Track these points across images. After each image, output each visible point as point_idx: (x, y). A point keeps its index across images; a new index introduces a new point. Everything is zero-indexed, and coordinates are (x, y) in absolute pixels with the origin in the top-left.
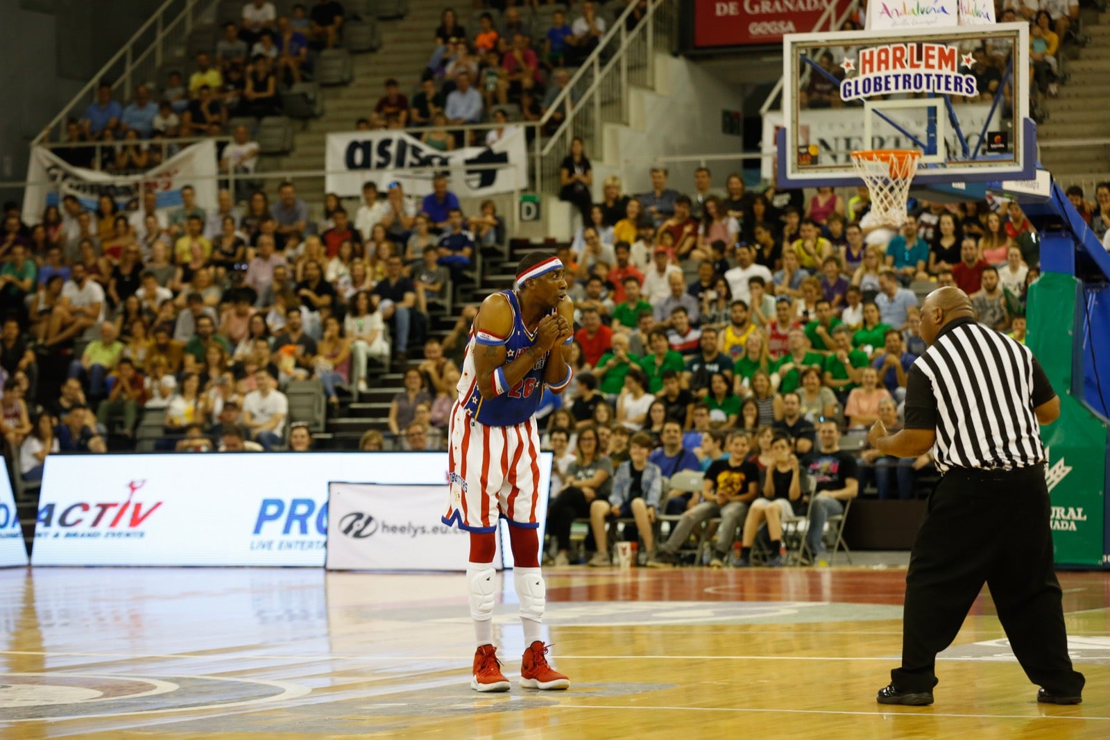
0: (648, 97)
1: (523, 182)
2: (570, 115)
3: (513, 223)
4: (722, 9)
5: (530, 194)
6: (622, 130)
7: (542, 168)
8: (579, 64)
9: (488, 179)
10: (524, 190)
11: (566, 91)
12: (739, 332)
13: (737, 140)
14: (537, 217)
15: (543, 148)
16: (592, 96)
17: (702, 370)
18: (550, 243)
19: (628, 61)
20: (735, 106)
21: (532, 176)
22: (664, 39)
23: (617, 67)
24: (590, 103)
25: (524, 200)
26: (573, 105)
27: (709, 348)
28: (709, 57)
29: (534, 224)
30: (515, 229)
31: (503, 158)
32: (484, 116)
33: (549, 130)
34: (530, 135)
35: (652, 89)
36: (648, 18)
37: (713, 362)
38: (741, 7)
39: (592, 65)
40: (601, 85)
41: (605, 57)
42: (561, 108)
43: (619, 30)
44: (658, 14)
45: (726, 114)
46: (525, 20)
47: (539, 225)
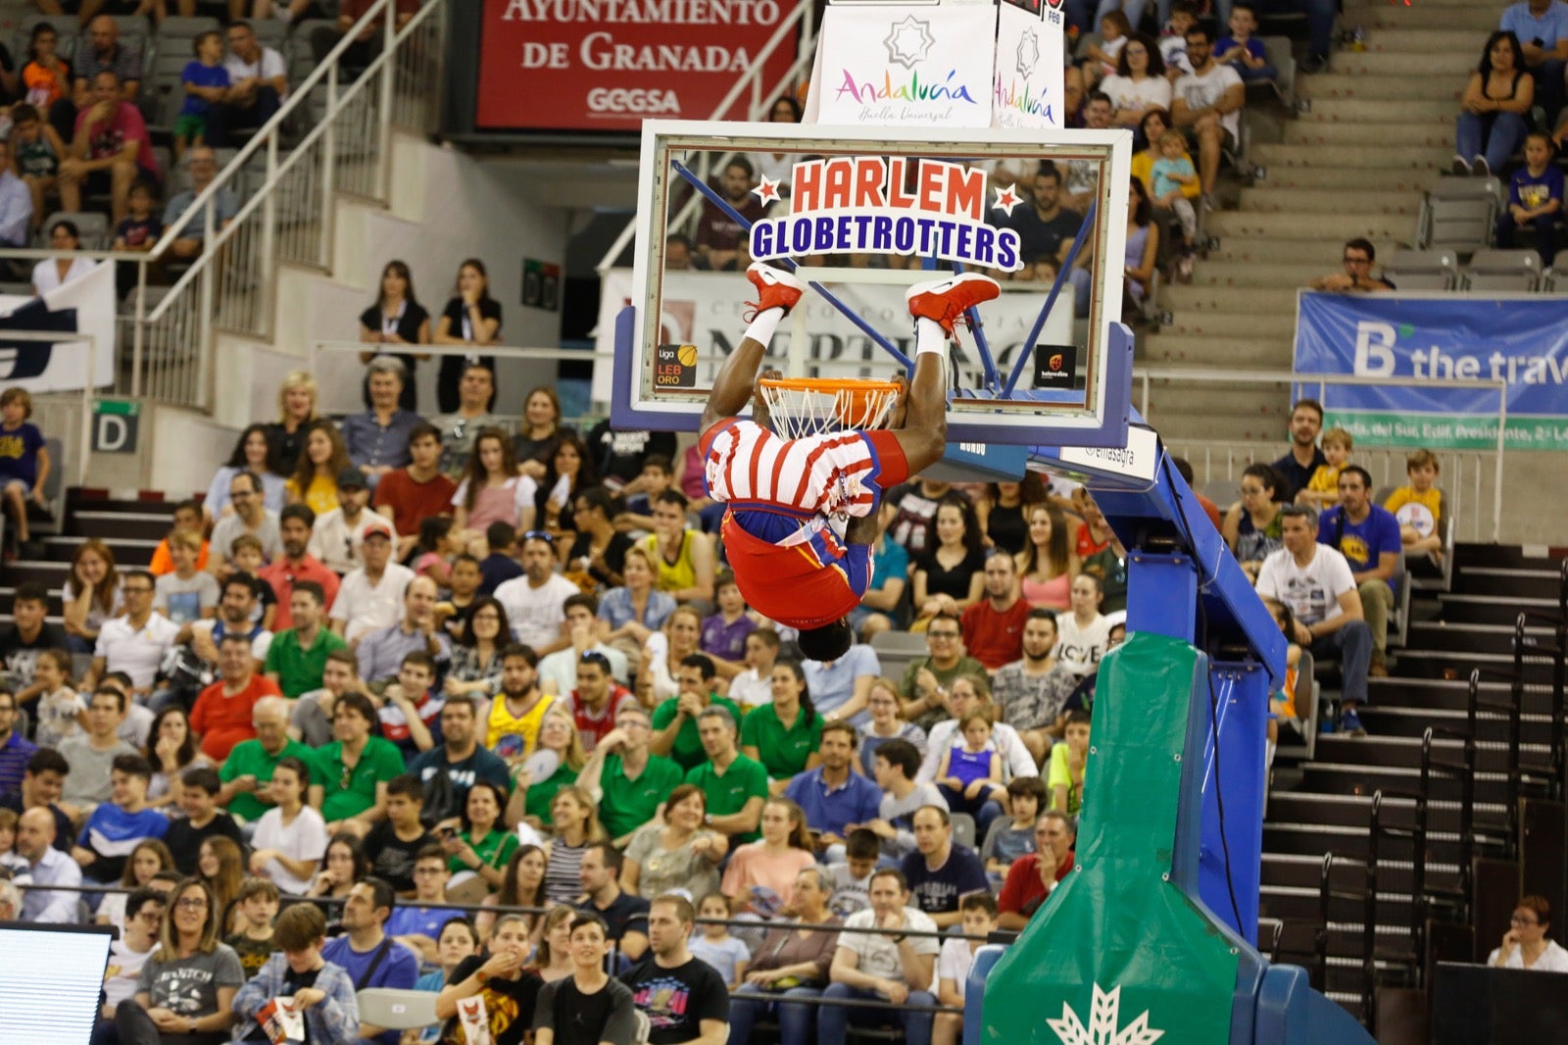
0: (368, 215)
1: (106, 375)
2: (212, 242)
3: (76, 455)
4: (536, 55)
5: (117, 397)
6: (310, 281)
7: (146, 348)
8: (240, 144)
9: (32, 360)
10: (107, 390)
11: (206, 195)
12: (517, 709)
13: (552, 320)
14: (129, 447)
15: (150, 307)
16: (259, 209)
17: (440, 779)
18: (151, 501)
19: (339, 144)
20: (550, 254)
21: (124, 364)
22: (415, 109)
23: (316, 154)
24: (252, 227)
25: (106, 409)
26: (218, 228)
27: (457, 736)
28: (505, 150)
29: (123, 459)
30: (82, 467)
31: (66, 321)
32: (35, 232)
33: (166, 272)
34: (126, 278)
35: (386, 206)
36: (385, 60)
37: (464, 766)
38: (573, 55)
39: (264, 145)
40: (279, 190)
41: (290, 134)
42: (194, 229)
43: (324, 79)
44: (404, 52)
45: (531, 266)
46: (130, 44)
47: (131, 462)
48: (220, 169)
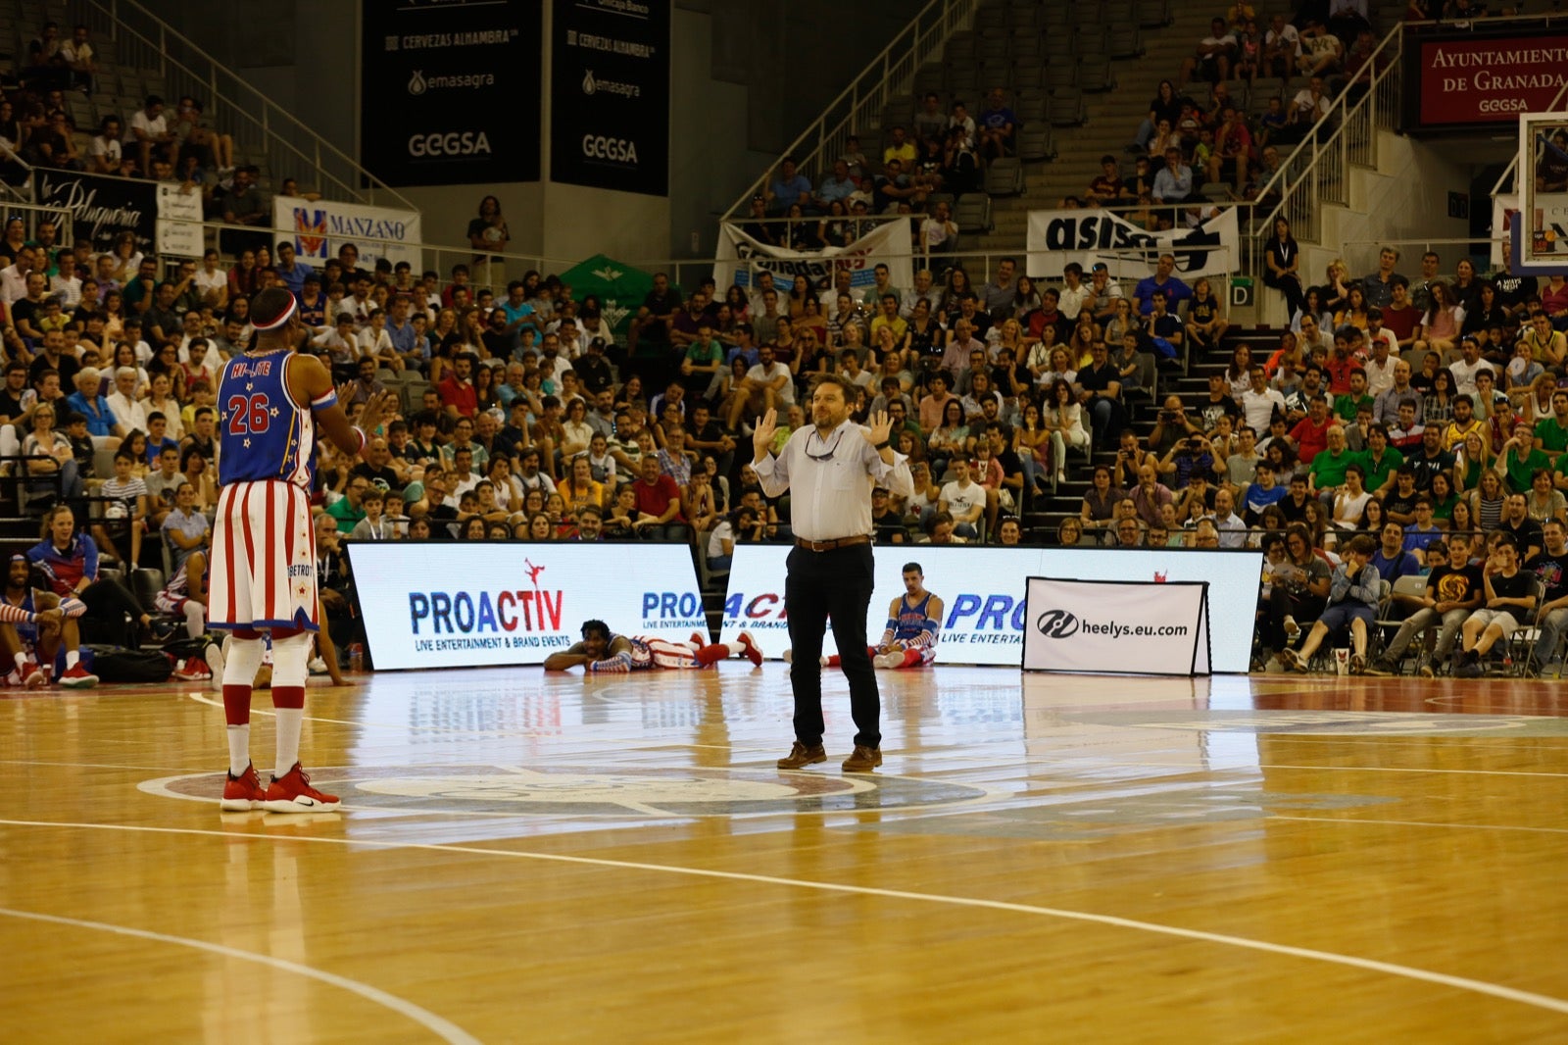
0: (1368, 176)
1: (1236, 267)
2: (1286, 194)
3: (1224, 307)
4: (1450, 84)
5: (1242, 277)
6: (1341, 211)
7: (1255, 251)
9: (1198, 261)
10: (1236, 274)
11: (1282, 168)
12: (1462, 428)
13: (1465, 224)
14: (1250, 302)
15: (1256, 230)
16: (1310, 175)
17: (1424, 468)
18: (1263, 329)
19: (1349, 138)
20: (1462, 188)
21: (1244, 260)
22: (1388, 117)
23: (1338, 143)
24: (1308, 182)
25: (1236, 283)
26: (1289, 185)
27: (1431, 444)
28: (1435, 136)
29: (1246, 308)
30: (1226, 314)
31: (1214, 239)
33: (1262, 211)
34: (1243, 215)
35: (1374, 168)
36: (1371, 93)
38: (1470, 83)
39: (1311, 141)
40: (1320, 164)
41: (1324, 135)
42: (1277, 188)
43: (1340, 105)
44: (1381, 88)
45: (1452, 195)
47: (1253, 310)
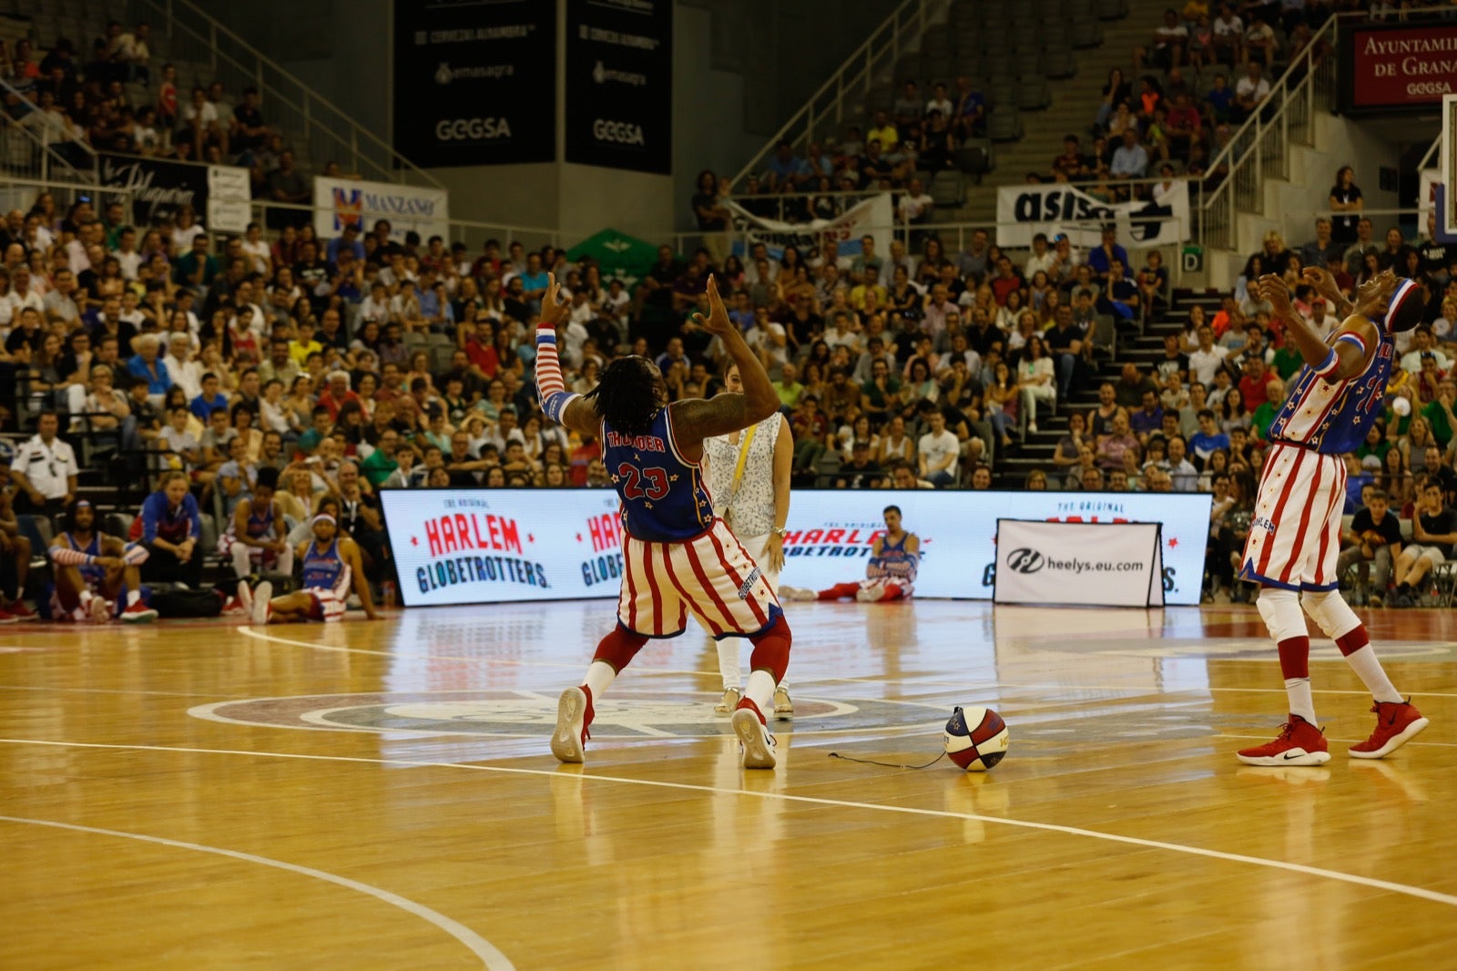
0: (1307, 153)
1: (1187, 235)
2: (1232, 170)
3: (1176, 273)
4: (1381, 69)
5: (1193, 246)
6: (1281, 185)
7: (1204, 221)
9: (1152, 231)
10: (1187, 243)
11: (1228, 148)
13: (1395, 196)
14: (1200, 268)
15: (1205, 202)
16: (1254, 153)
18: (1212, 293)
19: (1289, 119)
20: (1391, 164)
21: (1194, 228)
22: (1324, 99)
23: (1279, 124)
24: (1251, 160)
25: (1187, 251)
26: (1236, 160)
28: (1368, 116)
29: (1197, 274)
30: (1178, 279)
31: (1167, 211)
32: (1149, 170)
33: (1211, 185)
34: (1193, 189)
35: (1313, 146)
36: (1309, 78)
38: (1399, 68)
39: (1254, 122)
40: (1263, 142)
41: (1266, 116)
42: (1224, 163)
43: (1281, 89)
44: (1317, 74)
45: (1383, 170)
46: (1188, 80)
47: (1201, 276)
48: (1233, 134)
